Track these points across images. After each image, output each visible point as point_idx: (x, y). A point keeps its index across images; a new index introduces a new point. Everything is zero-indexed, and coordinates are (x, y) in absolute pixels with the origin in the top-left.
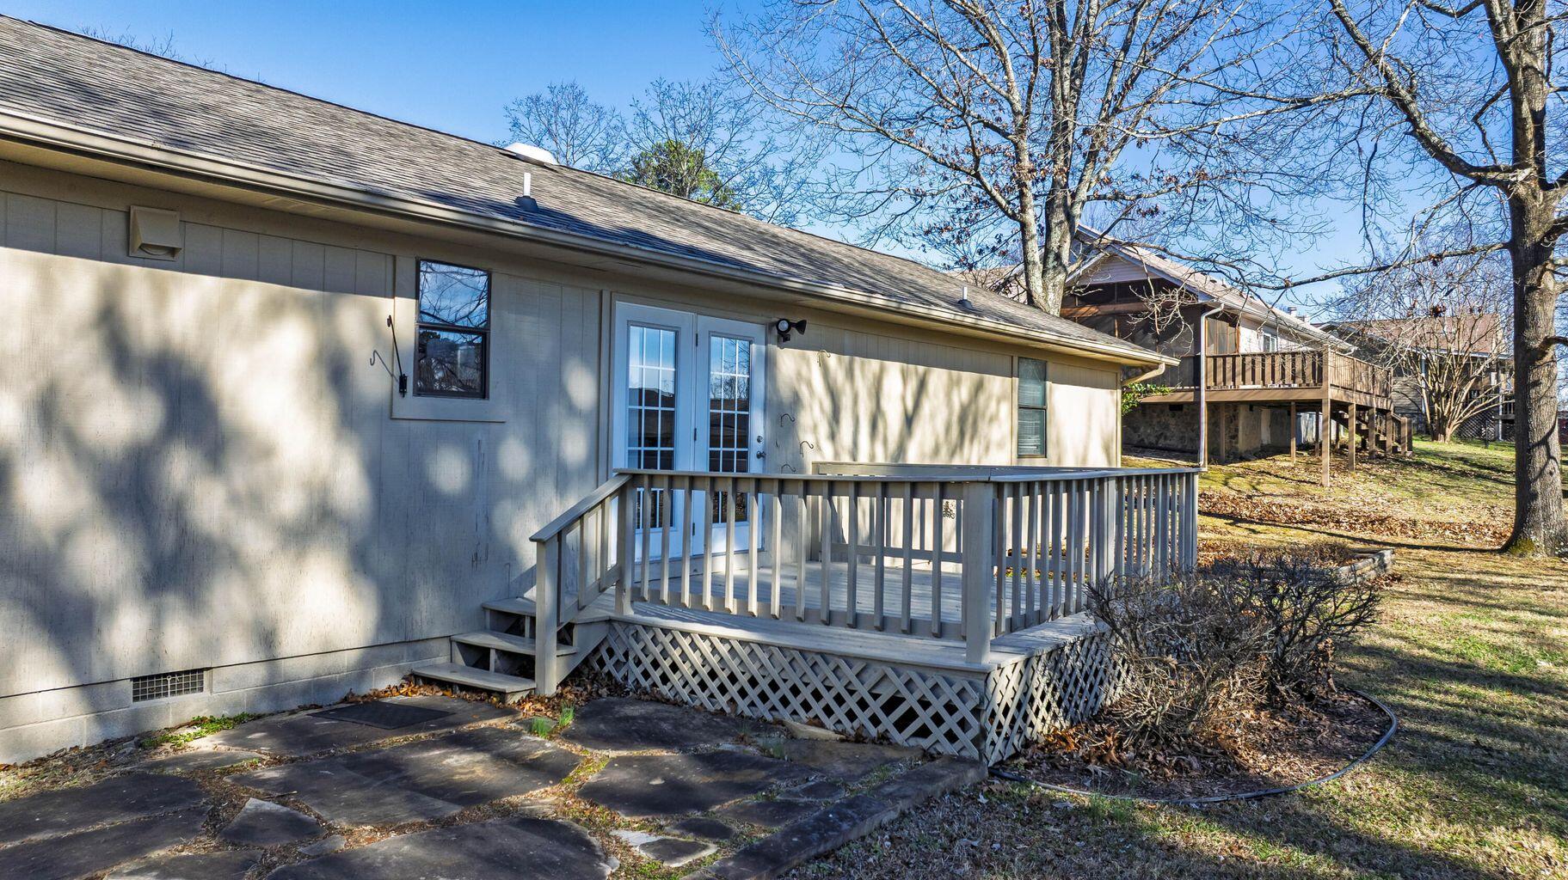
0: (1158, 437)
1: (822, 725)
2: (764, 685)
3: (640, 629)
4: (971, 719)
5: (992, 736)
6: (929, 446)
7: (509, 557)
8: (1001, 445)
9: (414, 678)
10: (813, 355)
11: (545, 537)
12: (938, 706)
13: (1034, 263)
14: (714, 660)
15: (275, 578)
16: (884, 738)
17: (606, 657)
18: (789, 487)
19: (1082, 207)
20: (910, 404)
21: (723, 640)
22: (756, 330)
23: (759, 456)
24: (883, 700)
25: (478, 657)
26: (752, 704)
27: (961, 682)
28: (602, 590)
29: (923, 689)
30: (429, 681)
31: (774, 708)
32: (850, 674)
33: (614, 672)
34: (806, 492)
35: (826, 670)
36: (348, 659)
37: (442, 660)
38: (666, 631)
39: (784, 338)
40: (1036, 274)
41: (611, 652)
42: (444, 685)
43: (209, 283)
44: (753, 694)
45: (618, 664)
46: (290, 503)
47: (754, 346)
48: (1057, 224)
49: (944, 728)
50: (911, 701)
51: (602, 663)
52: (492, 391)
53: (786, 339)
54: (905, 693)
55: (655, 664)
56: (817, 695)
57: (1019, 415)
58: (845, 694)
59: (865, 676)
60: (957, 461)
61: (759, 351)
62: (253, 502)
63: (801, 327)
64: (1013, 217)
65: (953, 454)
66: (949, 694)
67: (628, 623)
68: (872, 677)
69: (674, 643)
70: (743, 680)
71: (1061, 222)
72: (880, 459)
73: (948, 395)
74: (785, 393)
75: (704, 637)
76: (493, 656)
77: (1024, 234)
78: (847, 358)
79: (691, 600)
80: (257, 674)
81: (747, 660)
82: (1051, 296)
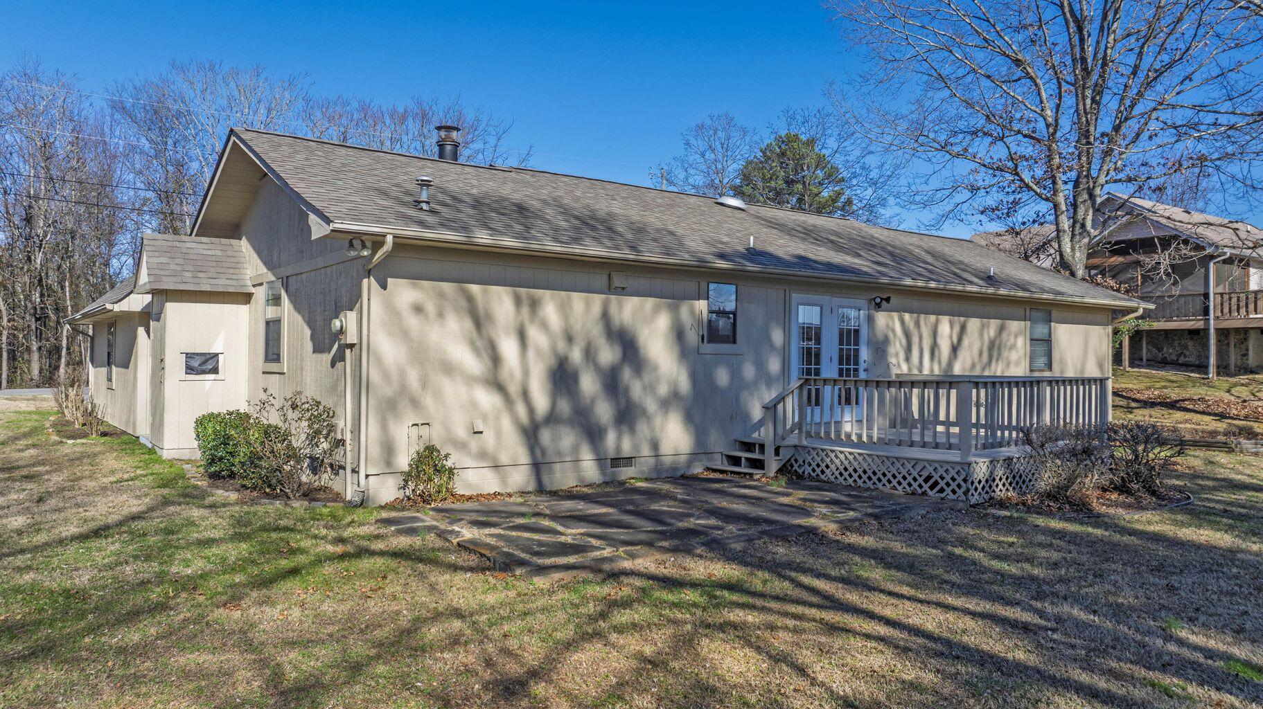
0: (1179, 355)
1: (897, 490)
2: (870, 473)
3: (811, 449)
4: (962, 483)
5: (972, 491)
6: (968, 363)
7: (746, 416)
8: (1017, 364)
9: (708, 469)
10: (895, 315)
11: (769, 406)
12: (948, 478)
13: (1064, 231)
14: (846, 463)
15: (658, 421)
16: (924, 493)
17: (794, 463)
18: (881, 385)
19: (1102, 189)
20: (955, 340)
21: (850, 453)
22: (862, 302)
23: (865, 370)
24: (923, 477)
25: (736, 461)
26: (865, 482)
27: (958, 468)
28: (792, 431)
29: (941, 471)
30: (715, 471)
31: (874, 483)
32: (909, 466)
33: (798, 470)
34: (889, 387)
35: (898, 465)
36: (683, 459)
37: (719, 462)
38: (823, 450)
39: (878, 306)
40: (1066, 241)
41: (796, 461)
42: (722, 472)
43: (636, 299)
44: (865, 477)
45: (800, 466)
46: (663, 390)
47: (861, 312)
48: (1082, 202)
49: (951, 488)
50: (936, 477)
51: (792, 466)
52: (738, 340)
53: (879, 307)
54: (933, 473)
55: (818, 465)
56: (894, 477)
57: (1031, 345)
58: (907, 475)
59: (916, 467)
60: (986, 373)
61: (865, 314)
62: (650, 388)
63: (888, 300)
64: (1047, 199)
65: (984, 369)
66: (953, 473)
67: (804, 447)
68: (919, 468)
69: (827, 455)
70: (860, 471)
71: (1085, 201)
72: (937, 371)
73: (981, 334)
74: (880, 336)
75: (842, 452)
76: (743, 460)
77: (1056, 211)
78: (915, 315)
79: (835, 437)
80: (652, 461)
81: (862, 462)
82: (1078, 254)
